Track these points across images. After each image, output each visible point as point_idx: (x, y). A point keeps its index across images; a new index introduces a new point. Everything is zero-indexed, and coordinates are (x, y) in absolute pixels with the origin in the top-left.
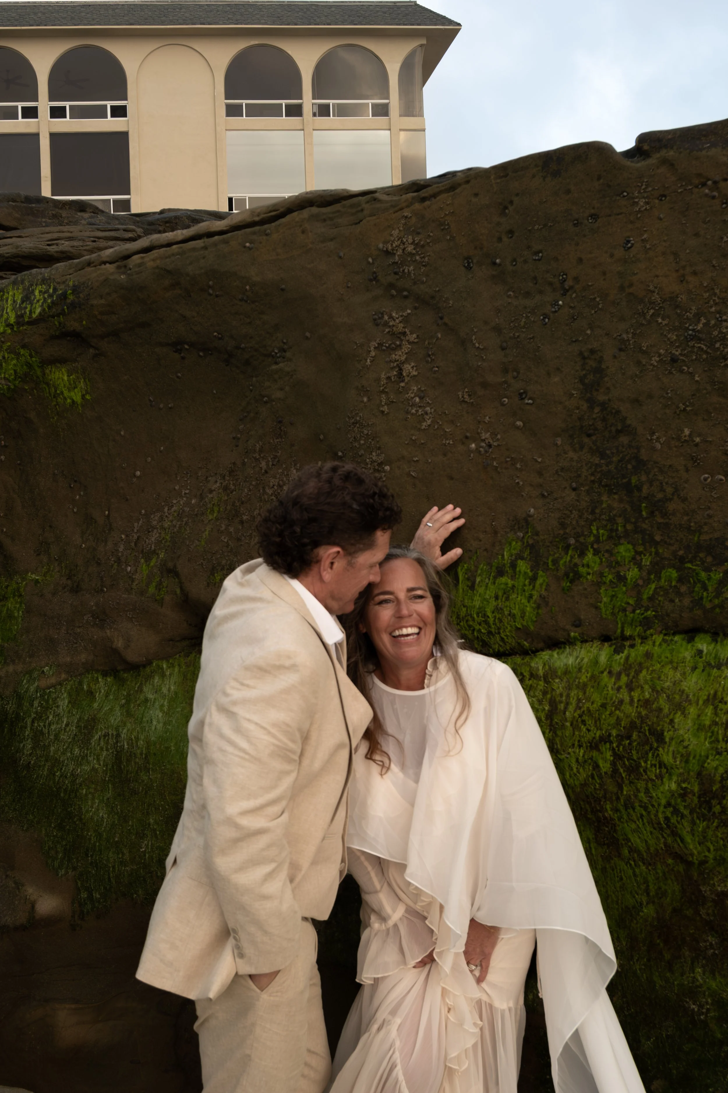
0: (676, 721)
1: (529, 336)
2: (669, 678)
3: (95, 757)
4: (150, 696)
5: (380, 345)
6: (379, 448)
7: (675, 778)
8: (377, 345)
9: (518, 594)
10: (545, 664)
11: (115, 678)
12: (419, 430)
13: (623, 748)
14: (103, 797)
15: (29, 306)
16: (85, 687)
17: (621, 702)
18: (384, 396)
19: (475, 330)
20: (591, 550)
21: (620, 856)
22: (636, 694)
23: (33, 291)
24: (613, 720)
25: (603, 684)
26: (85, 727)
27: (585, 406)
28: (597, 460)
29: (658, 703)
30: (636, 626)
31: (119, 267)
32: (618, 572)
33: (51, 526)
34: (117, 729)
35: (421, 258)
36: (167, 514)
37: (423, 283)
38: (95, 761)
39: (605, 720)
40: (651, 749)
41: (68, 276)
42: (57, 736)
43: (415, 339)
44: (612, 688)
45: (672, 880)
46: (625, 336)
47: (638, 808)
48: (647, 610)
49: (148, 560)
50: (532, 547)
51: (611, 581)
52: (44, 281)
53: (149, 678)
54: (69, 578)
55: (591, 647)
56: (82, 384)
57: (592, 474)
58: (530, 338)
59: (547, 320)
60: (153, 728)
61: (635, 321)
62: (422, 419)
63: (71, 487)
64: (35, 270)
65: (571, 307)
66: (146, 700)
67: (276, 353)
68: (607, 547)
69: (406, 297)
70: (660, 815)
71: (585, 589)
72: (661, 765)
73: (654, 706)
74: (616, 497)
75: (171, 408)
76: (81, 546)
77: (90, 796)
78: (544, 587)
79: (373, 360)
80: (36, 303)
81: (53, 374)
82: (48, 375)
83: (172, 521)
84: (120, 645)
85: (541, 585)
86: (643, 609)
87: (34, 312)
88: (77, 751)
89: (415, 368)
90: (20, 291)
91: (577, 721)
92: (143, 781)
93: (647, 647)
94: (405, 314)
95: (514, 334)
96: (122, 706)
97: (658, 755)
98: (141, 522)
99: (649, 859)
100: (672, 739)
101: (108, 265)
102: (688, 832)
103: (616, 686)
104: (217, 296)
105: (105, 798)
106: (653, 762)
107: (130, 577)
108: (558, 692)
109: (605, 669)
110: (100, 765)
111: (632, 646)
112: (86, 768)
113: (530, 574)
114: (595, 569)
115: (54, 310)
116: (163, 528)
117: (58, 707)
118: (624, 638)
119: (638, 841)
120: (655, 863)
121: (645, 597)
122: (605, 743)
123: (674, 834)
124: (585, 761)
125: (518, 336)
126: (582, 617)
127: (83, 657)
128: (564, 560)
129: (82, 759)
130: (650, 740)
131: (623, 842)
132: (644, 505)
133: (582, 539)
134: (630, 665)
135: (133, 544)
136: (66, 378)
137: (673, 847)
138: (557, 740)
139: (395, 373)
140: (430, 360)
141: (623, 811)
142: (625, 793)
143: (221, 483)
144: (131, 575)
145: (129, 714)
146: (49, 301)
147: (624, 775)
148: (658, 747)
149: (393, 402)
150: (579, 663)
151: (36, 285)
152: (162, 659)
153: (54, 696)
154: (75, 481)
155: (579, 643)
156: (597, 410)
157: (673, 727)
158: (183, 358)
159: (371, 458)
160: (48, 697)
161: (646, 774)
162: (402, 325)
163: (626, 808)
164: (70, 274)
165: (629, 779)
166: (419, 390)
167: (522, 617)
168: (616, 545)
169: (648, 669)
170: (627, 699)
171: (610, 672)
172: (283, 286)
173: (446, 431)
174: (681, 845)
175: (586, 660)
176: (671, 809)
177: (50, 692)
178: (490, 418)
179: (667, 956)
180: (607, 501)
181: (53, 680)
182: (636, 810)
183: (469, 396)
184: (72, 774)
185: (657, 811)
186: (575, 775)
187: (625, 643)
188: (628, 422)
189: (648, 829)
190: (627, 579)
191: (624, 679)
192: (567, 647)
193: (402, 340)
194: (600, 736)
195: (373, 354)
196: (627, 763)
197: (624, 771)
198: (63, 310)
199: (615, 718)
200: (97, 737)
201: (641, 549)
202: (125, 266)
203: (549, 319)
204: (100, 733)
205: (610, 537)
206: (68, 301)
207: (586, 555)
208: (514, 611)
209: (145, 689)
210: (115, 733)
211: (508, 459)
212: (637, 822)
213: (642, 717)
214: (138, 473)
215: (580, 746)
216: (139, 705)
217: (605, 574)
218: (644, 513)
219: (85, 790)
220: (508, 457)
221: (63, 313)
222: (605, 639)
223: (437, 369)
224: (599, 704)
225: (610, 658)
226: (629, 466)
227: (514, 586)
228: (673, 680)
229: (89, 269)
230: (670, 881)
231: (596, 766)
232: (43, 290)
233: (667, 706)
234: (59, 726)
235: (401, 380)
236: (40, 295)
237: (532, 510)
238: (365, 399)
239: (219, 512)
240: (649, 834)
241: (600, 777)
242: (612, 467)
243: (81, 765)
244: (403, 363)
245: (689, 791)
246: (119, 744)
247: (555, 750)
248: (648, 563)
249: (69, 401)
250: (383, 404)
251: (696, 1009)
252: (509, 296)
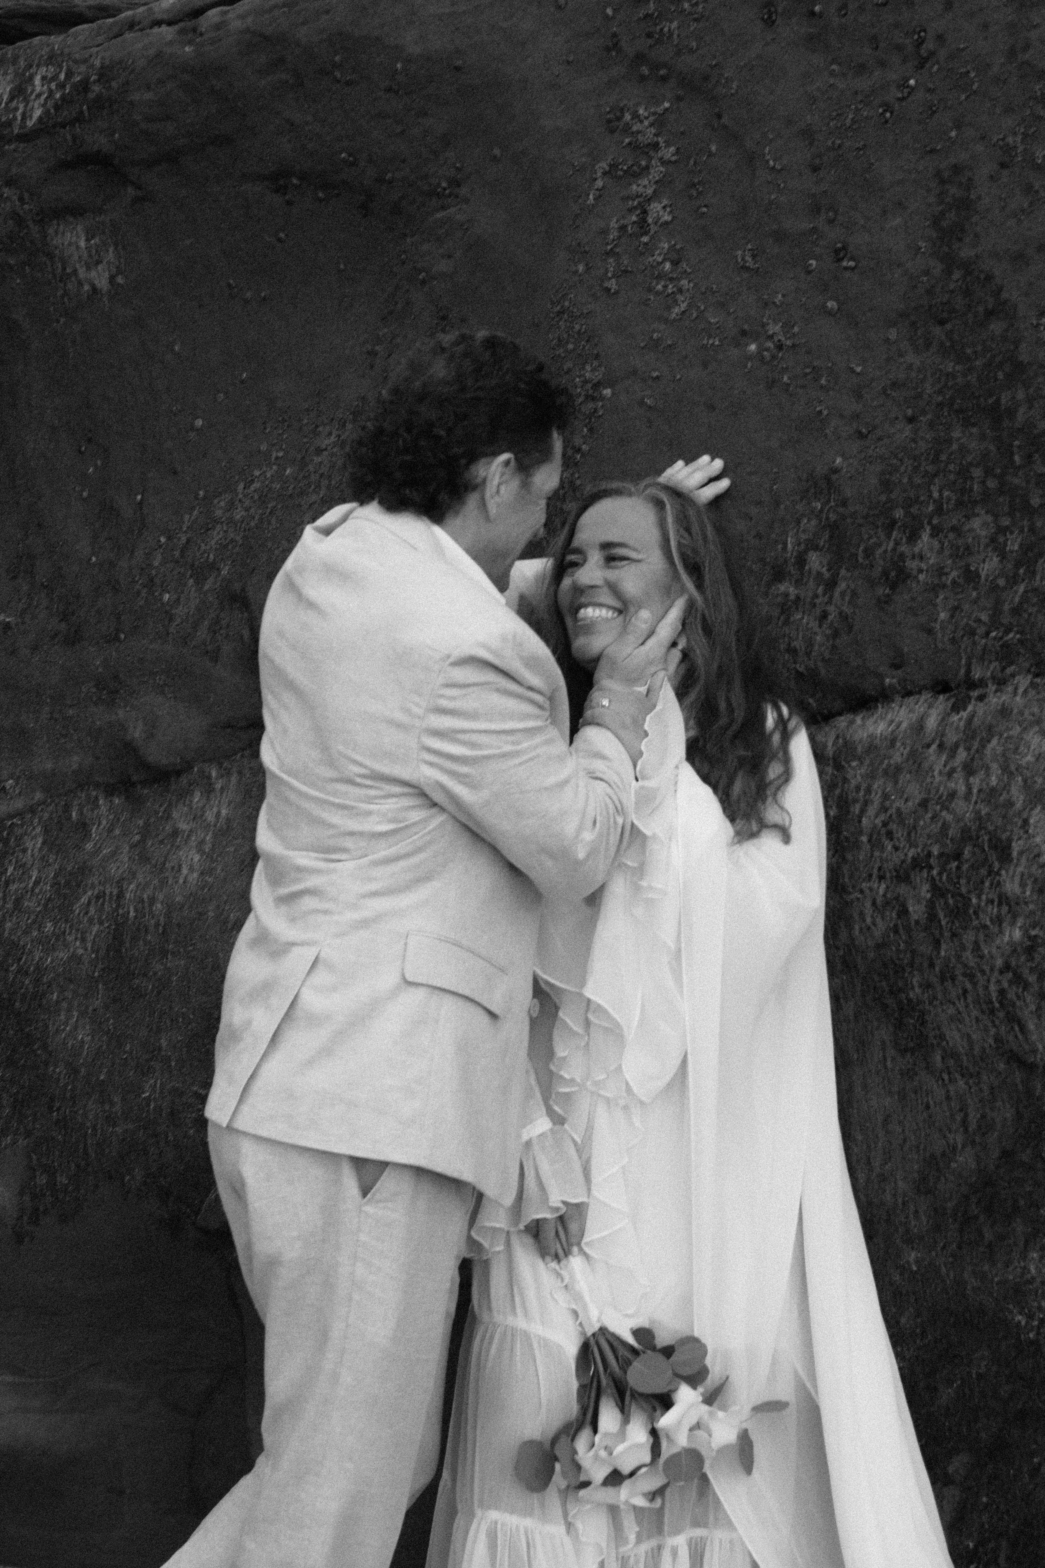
0: (1032, 821)
1: (857, 145)
2: (1032, 748)
3: (79, 936)
4: (183, 826)
5: (613, 166)
6: (597, 357)
7: (1020, 922)
8: (607, 169)
9: (804, 613)
10: (838, 737)
11: (127, 798)
12: (666, 321)
13: (948, 876)
14: (87, 1007)
15: (21, 107)
16: (74, 814)
17: (953, 795)
18: (611, 260)
19: (771, 136)
20: (928, 529)
21: (929, 1068)
22: (976, 781)
23: (31, 78)
24: (935, 828)
25: (926, 765)
26: (67, 883)
27: (937, 268)
28: (950, 366)
29: (1008, 793)
30: (990, 662)
31: (182, 32)
32: (968, 566)
33: (39, 525)
34: (120, 882)
35: (692, 6)
36: (241, 496)
37: (691, 51)
38: (78, 943)
39: (923, 828)
40: (990, 873)
41: (96, 49)
42: (18, 902)
43: (673, 155)
44: (940, 773)
45: (1003, 1101)
46: (1010, 140)
47: (961, 978)
48: (1008, 631)
49: (200, 580)
50: (833, 527)
51: (954, 582)
52: (51, 59)
53: (184, 794)
54: (64, 617)
55: (916, 704)
56: (111, 254)
57: (940, 392)
58: (859, 149)
59: (888, 115)
60: (181, 881)
61: (1028, 112)
62: (671, 300)
63: (80, 451)
64: (38, 38)
65: (929, 90)
66: (175, 833)
67: (445, 189)
68: (954, 521)
69: (664, 79)
70: (993, 988)
71: (913, 599)
72: (1003, 899)
73: (1002, 798)
74: (974, 430)
75: (264, 299)
76: (90, 559)
77: (64, 1005)
78: (847, 599)
79: (600, 196)
80: (35, 100)
81: (59, 236)
82: (52, 240)
83: (247, 510)
84: (137, 735)
85: (843, 594)
86: (1002, 629)
87: (31, 117)
88: (49, 927)
89: (668, 209)
90: (8, 78)
91: (879, 833)
92: (155, 974)
93: (1004, 698)
94: (660, 110)
95: (833, 143)
96: (133, 846)
97: (999, 883)
98: (195, 512)
99: (971, 1067)
100: (1021, 853)
101: (164, 28)
102: (1032, 1012)
103: (948, 768)
104: (348, 83)
105: (91, 1008)
106: (991, 896)
107: (166, 612)
108: (853, 783)
109: (933, 741)
110: (86, 950)
111: (981, 698)
112: (61, 955)
113: (827, 575)
114: (931, 562)
115: (65, 113)
116: (231, 521)
117: (24, 851)
118: (972, 685)
119: (957, 1036)
120: (979, 1073)
121: (1006, 607)
122: (922, 868)
123: (1014, 1019)
124: (888, 903)
125: (840, 146)
126: (906, 649)
127: (75, 761)
128: (883, 548)
129: (57, 940)
130: (990, 858)
131: (935, 1042)
132: (1017, 443)
133: (914, 510)
134: (974, 732)
135: (177, 553)
136: (82, 244)
137: (1008, 1042)
138: (845, 869)
139: (634, 218)
140: (695, 194)
141: (939, 988)
142: (943, 953)
143: (339, 436)
144: (168, 608)
145: (144, 859)
146: (58, 96)
147: (943, 923)
148: (1000, 869)
149: (626, 271)
150: (893, 731)
151: (38, 66)
152: (210, 761)
153: (19, 831)
154: (90, 440)
155: (898, 699)
156: (957, 275)
157: (1027, 832)
158: (289, 203)
159: (583, 375)
160: (8, 834)
161: (978, 918)
162: (653, 131)
163: (943, 979)
164: (98, 46)
165: (951, 929)
166: (672, 248)
167: (808, 654)
168: (967, 517)
169: (1001, 735)
170: (962, 789)
171: (941, 746)
172: (459, 63)
173: (710, 322)
174: (1020, 1037)
175: (904, 725)
176: (1010, 975)
177: (12, 824)
178: (783, 296)
179: (988, 1235)
180: (959, 438)
181: (19, 804)
182: (956, 982)
183: (754, 257)
184: (37, 968)
185: (989, 981)
186: (869, 928)
187: (972, 694)
188: (1005, 295)
189: (975, 1013)
190: (979, 576)
191: (962, 755)
192: (880, 706)
193: (651, 158)
194: (913, 857)
195: (599, 183)
196: (951, 901)
197: (945, 916)
198: (82, 112)
199: (940, 824)
200: (84, 899)
201: (1006, 522)
202: (194, 30)
203: (892, 113)
204: (89, 893)
205: (960, 504)
206: (91, 96)
207: (920, 537)
208: (795, 644)
209: (175, 815)
210: (115, 892)
211: (808, 370)
212: (957, 1002)
213: (980, 818)
214: (199, 423)
215: (881, 878)
216: (161, 842)
217: (946, 570)
218: (1017, 458)
219: (55, 994)
220: (808, 367)
221: (79, 119)
222: (942, 687)
223: (705, 210)
224: (917, 801)
225: (943, 721)
226: (1000, 375)
227: (798, 598)
228: (1037, 752)
229: (128, 36)
230: (999, 1104)
231: (904, 912)
232: (50, 75)
233: (1022, 797)
234: (22, 885)
235: (643, 231)
236: (43, 86)
237: (839, 460)
238: (581, 268)
239: (328, 487)
240: (974, 1022)
241: (908, 929)
242: (973, 378)
243: (54, 950)
244: (649, 200)
245: (1040, 941)
246: (121, 911)
247: (840, 887)
248: (1016, 548)
249: (86, 287)
250: (610, 275)
251: (1023, 1323)
252: (832, 74)
